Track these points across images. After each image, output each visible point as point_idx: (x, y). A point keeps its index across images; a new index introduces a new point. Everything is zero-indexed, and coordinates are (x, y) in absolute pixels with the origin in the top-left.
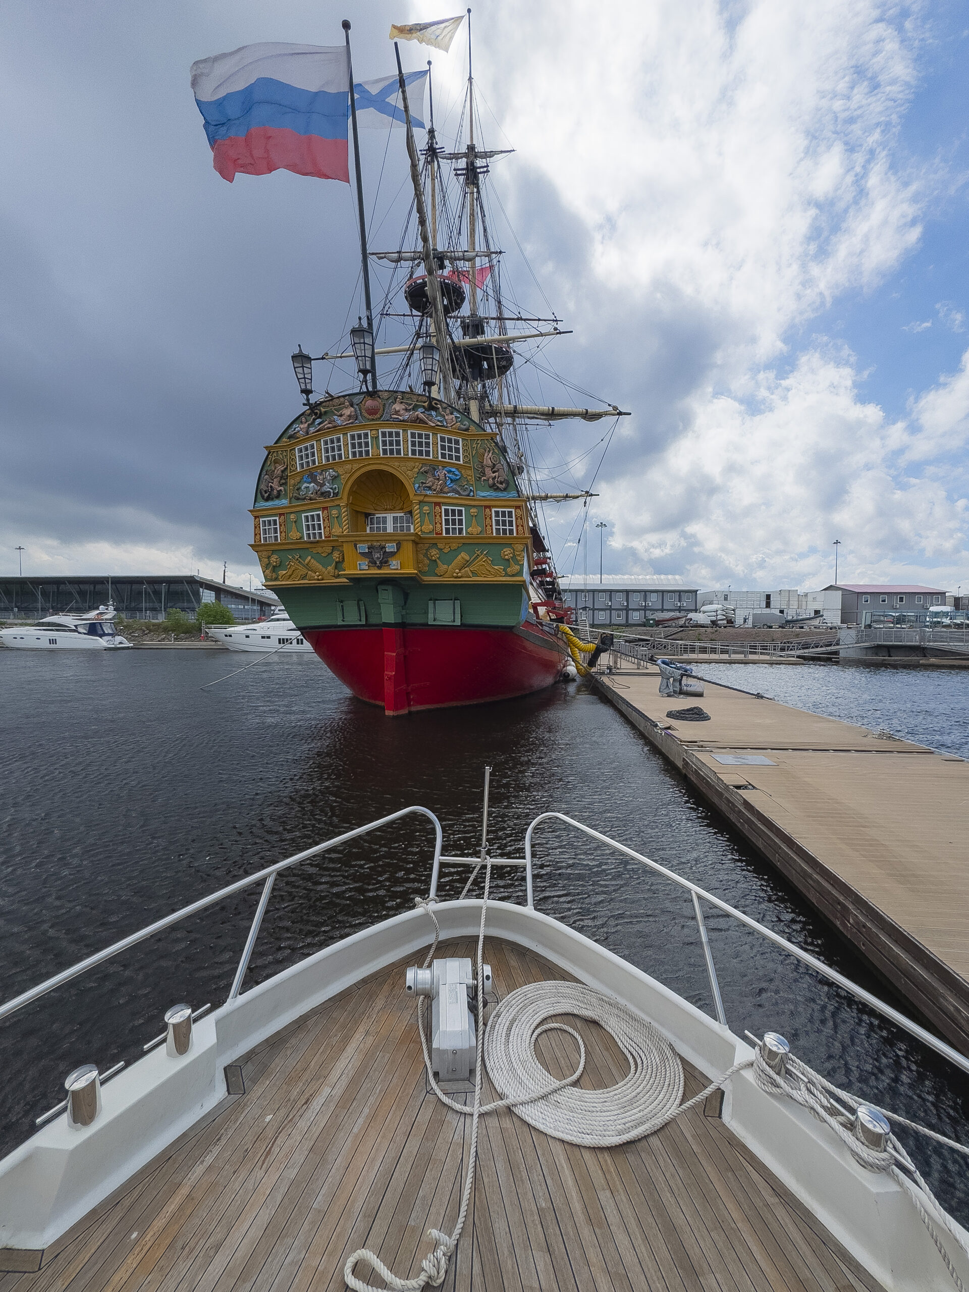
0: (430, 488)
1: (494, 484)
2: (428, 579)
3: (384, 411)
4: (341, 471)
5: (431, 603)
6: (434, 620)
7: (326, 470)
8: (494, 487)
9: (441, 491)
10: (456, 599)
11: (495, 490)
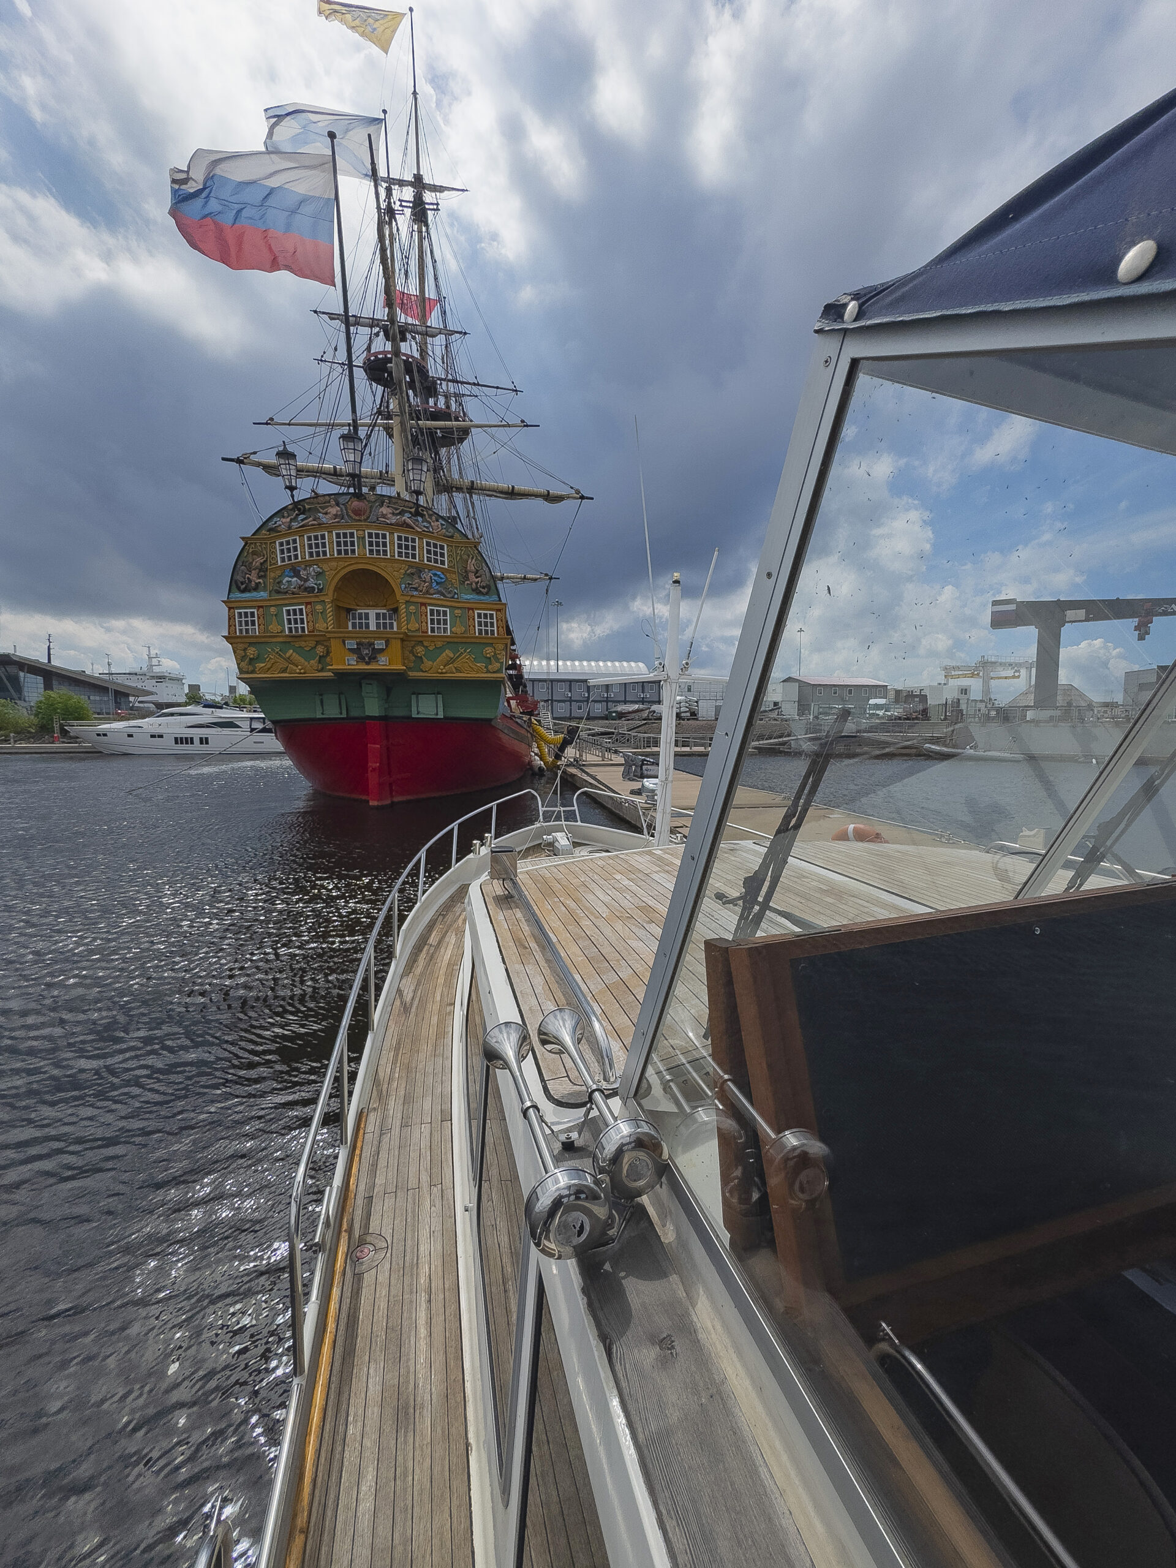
0: (416, 589)
1: (477, 588)
2: (412, 674)
3: (370, 512)
4: (325, 567)
5: (414, 697)
6: (418, 713)
7: (310, 566)
8: (477, 591)
9: (427, 592)
10: (439, 693)
11: (477, 593)
